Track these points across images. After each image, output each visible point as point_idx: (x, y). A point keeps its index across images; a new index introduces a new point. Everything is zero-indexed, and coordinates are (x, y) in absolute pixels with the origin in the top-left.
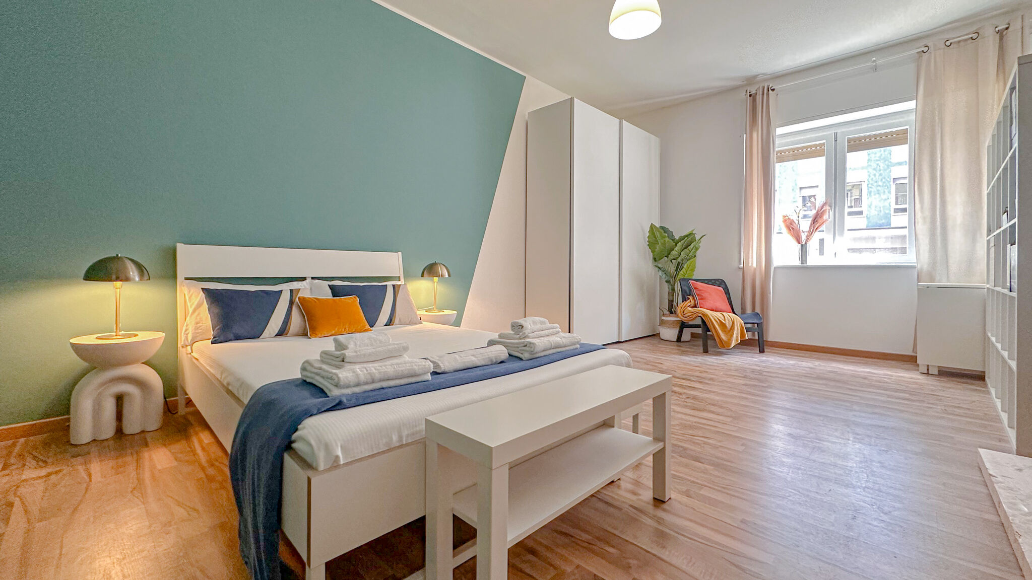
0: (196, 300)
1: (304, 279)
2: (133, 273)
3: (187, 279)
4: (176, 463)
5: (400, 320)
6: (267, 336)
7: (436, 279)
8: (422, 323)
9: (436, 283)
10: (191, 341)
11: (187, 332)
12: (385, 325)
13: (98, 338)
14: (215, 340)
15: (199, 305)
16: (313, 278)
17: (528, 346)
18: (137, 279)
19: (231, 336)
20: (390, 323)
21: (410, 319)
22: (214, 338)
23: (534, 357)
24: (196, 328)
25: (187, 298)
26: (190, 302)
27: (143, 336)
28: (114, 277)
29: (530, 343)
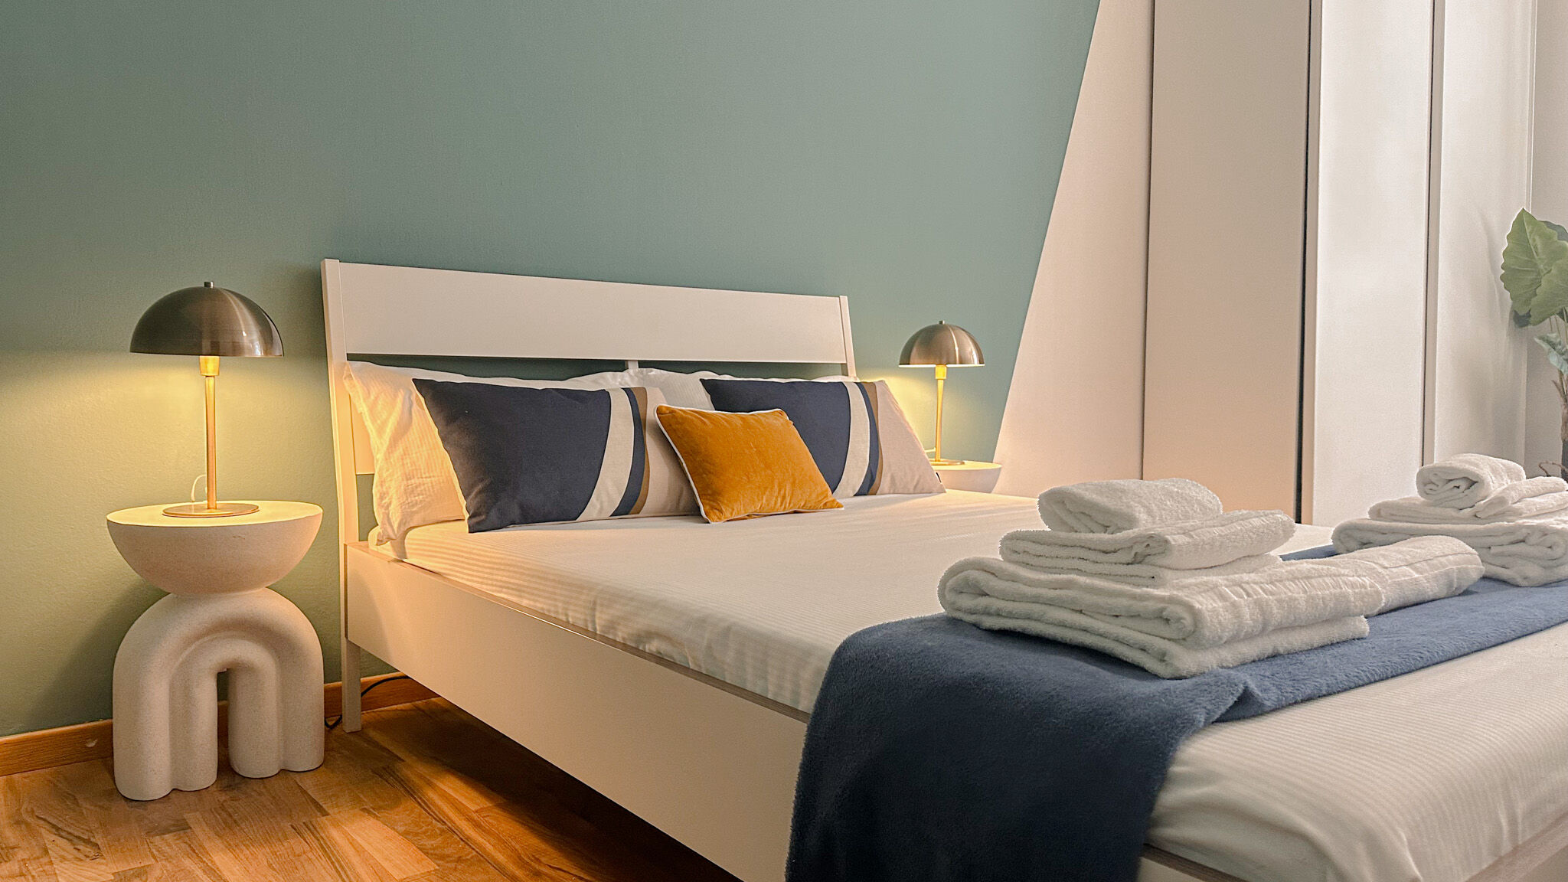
0: (390, 414)
1: (619, 366)
2: (250, 337)
3: (351, 357)
4: (432, 866)
5: (893, 479)
6: (594, 516)
7: (941, 371)
8: (945, 492)
9: (941, 383)
10: (399, 527)
11: (386, 500)
12: (855, 495)
13: (166, 513)
14: (478, 523)
15: (403, 429)
16: (643, 364)
17: (1533, 540)
18: (258, 352)
19: (515, 512)
20: (868, 487)
21: (916, 478)
22: (470, 517)
23: (1554, 578)
24: (409, 491)
25: (363, 408)
26: (374, 421)
27: (268, 512)
28: (206, 344)
29: (1544, 532)
